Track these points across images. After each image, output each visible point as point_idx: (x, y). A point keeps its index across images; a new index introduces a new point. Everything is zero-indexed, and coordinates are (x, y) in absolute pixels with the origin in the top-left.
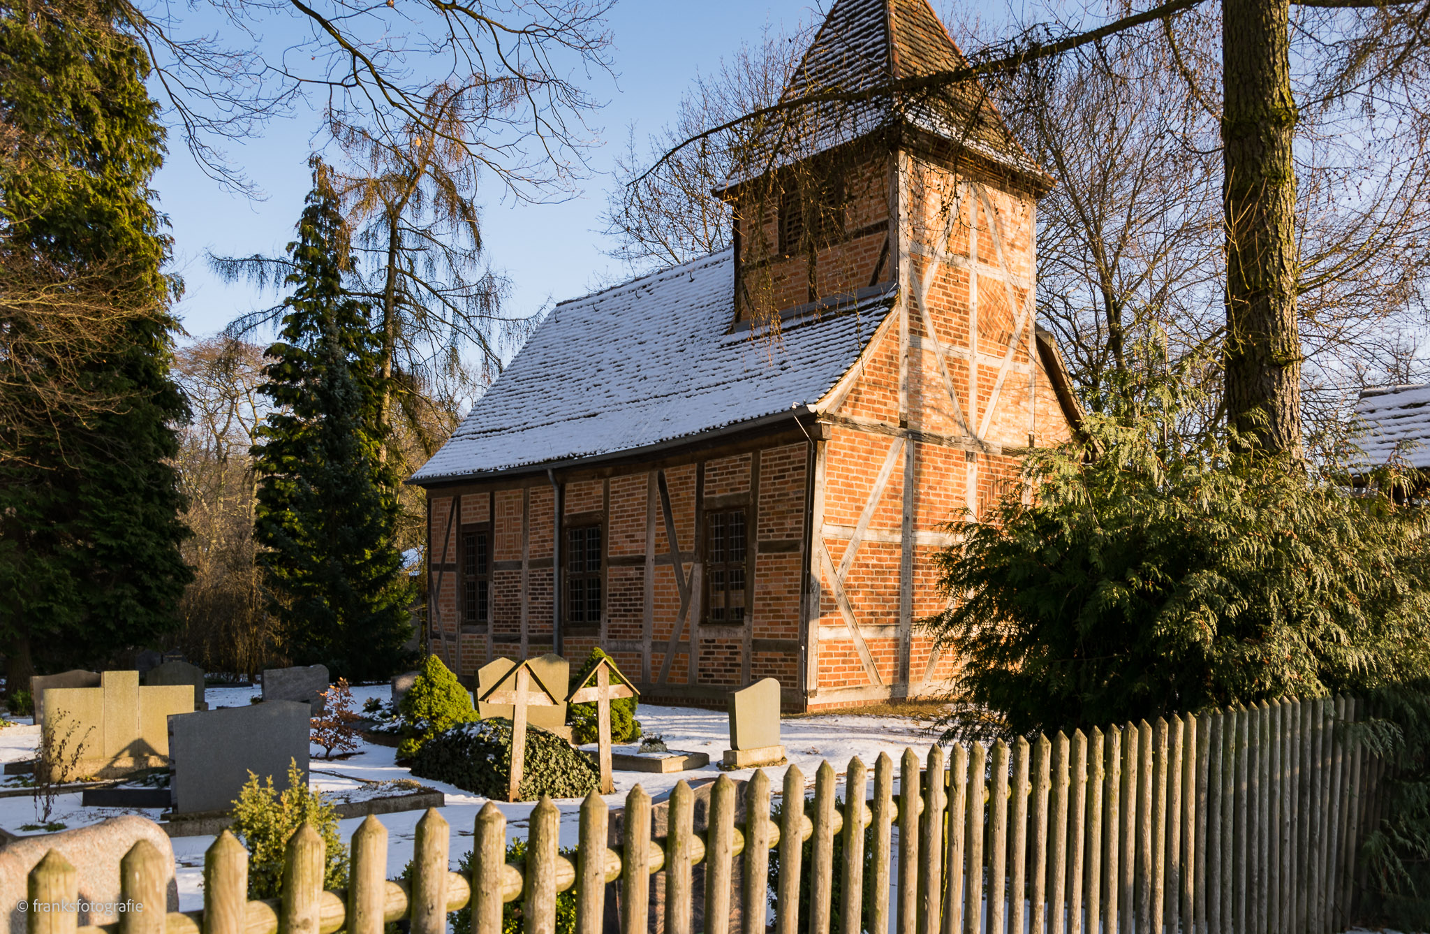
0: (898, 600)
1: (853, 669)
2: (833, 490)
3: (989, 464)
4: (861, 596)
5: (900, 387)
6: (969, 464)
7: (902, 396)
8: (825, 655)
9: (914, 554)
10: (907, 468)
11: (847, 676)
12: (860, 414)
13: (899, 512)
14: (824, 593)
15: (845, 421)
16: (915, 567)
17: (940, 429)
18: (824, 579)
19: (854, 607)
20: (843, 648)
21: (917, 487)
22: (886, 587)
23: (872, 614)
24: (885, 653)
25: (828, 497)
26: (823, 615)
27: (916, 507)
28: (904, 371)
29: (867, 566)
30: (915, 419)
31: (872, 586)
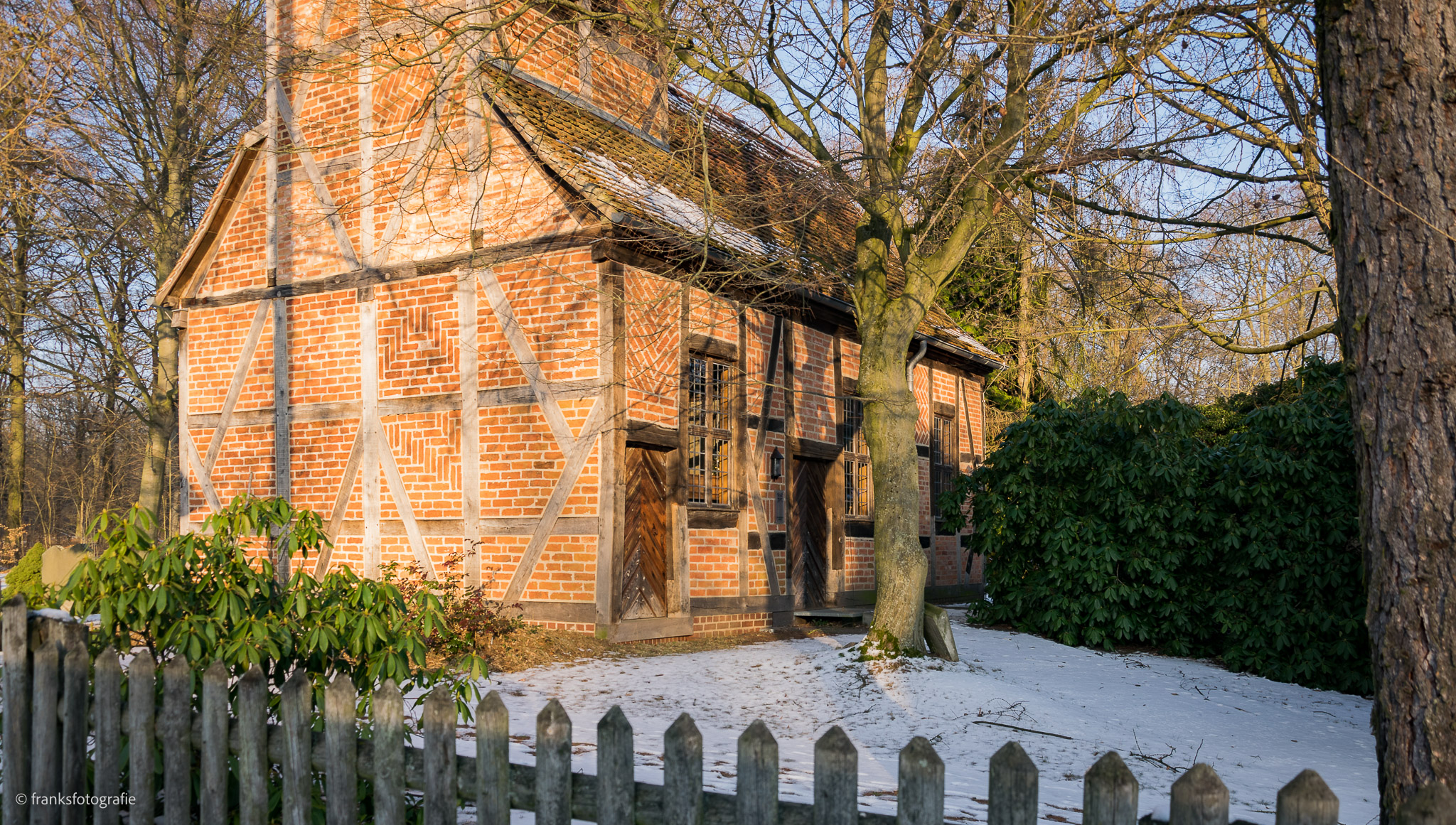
0: (272, 492)
2: (195, 378)
3: (393, 297)
4: (230, 488)
5: (268, 240)
6: (363, 306)
7: (269, 251)
9: (291, 435)
10: (277, 333)
12: (220, 288)
13: (268, 388)
14: (192, 487)
15: (206, 301)
16: (292, 451)
17: (319, 272)
18: (192, 473)
21: (290, 352)
22: (257, 477)
25: (192, 386)
26: (192, 510)
27: (291, 377)
28: (270, 221)
29: (235, 454)
30: (285, 272)
31: (241, 477)
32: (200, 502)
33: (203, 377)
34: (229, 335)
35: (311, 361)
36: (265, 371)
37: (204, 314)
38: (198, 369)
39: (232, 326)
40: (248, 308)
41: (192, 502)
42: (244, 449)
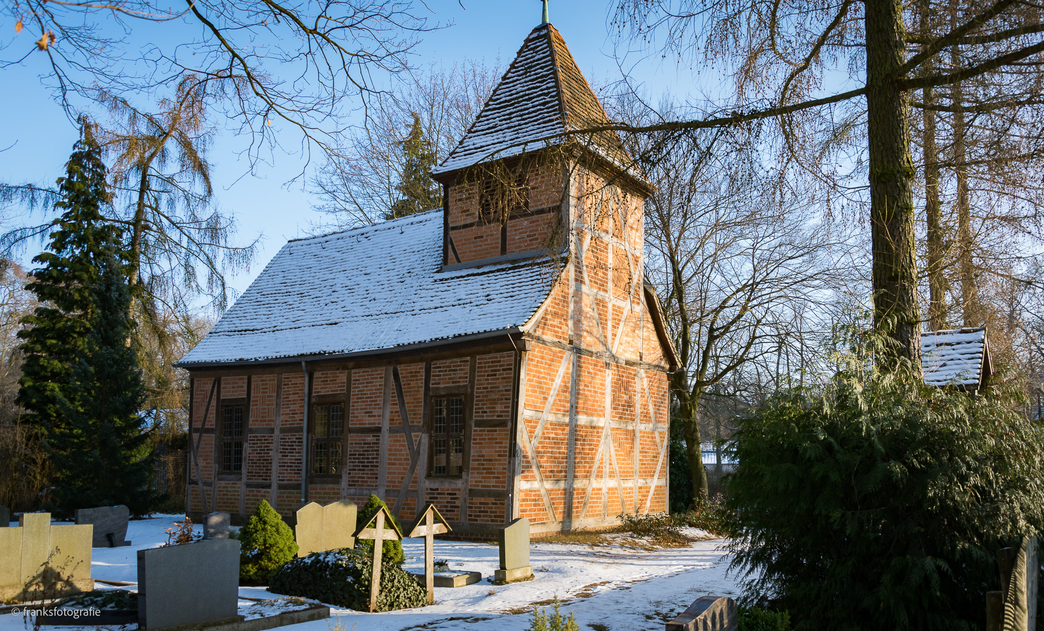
0: (566, 462)
1: (540, 510)
2: (531, 386)
3: (618, 371)
4: (545, 459)
5: (569, 317)
6: (607, 370)
7: (570, 323)
8: (524, 500)
9: (576, 431)
10: (573, 373)
11: (536, 515)
12: (546, 334)
13: (568, 402)
14: (524, 457)
15: (538, 339)
16: (576, 440)
17: (591, 346)
18: (524, 447)
19: (541, 466)
20: (535, 495)
21: (578, 385)
22: (560, 453)
23: (551, 471)
24: (559, 499)
25: (527, 391)
26: (523, 472)
27: (577, 398)
28: (572, 306)
29: (549, 438)
30: (578, 339)
31: (552, 452)
32: (527, 467)
33: (535, 386)
34: (550, 365)
35: (586, 393)
36: (566, 392)
37: (538, 346)
38: (533, 381)
39: (552, 360)
40: (560, 352)
41: (523, 467)
42: (553, 435)
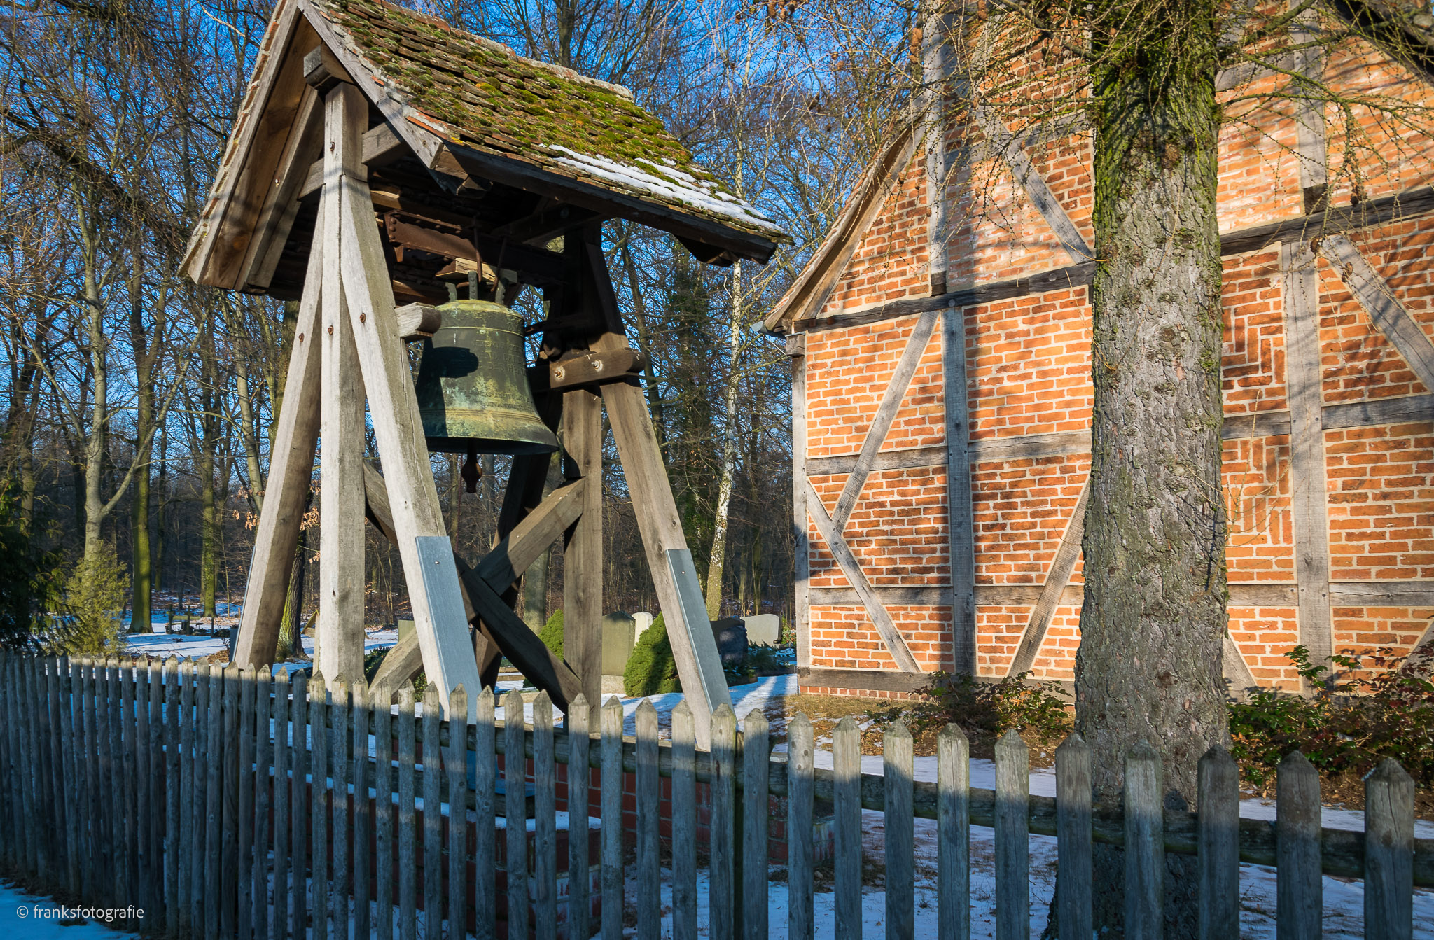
12: (855, 304)
14: (814, 545)
15: (834, 322)
16: (977, 498)
17: (1021, 270)
18: (813, 528)
19: (862, 562)
20: (846, 617)
21: (972, 374)
32: (826, 564)
33: (831, 413)
34: (872, 359)
35: (1006, 383)
36: (930, 400)
37: (831, 336)
38: (823, 403)
39: (876, 348)
40: (900, 324)
41: (813, 564)
42: (896, 497)
